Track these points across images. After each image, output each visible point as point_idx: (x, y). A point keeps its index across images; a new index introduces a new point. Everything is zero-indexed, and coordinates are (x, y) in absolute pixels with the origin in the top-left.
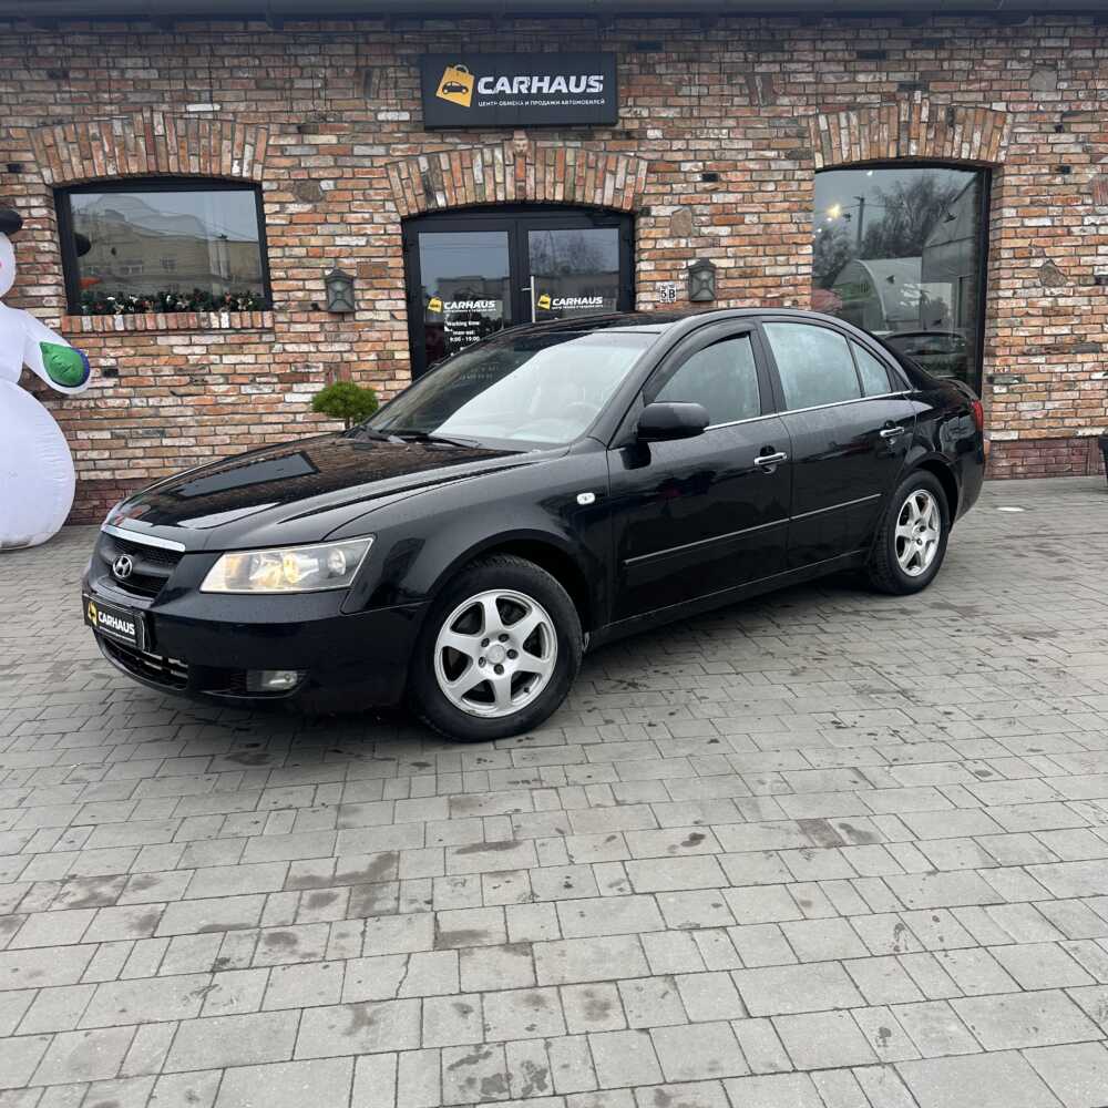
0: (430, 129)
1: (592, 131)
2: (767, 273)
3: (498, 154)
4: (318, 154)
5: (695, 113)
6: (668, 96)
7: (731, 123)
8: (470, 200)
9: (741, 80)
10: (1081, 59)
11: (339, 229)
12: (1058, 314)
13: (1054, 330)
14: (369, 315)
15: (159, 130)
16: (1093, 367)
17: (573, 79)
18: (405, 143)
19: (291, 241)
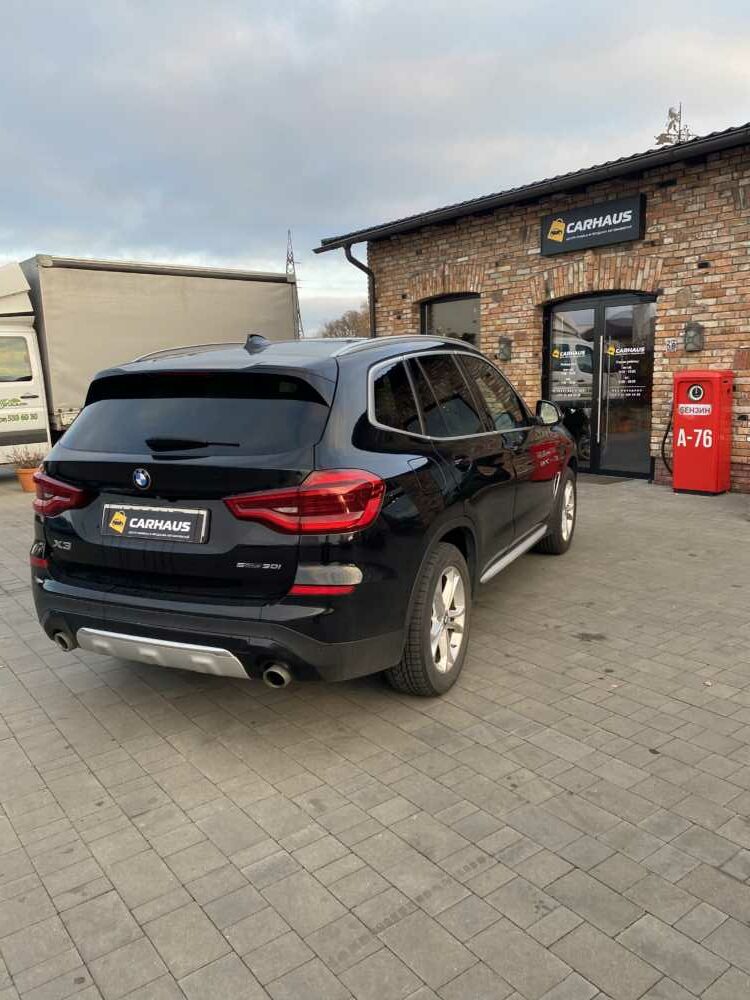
0: (549, 256)
1: (632, 245)
2: (742, 329)
3: (581, 266)
4: (504, 276)
5: (696, 223)
6: (677, 214)
7: (720, 225)
8: (567, 293)
9: (729, 194)
11: (507, 315)
14: (517, 361)
15: (447, 273)
17: (615, 215)
18: (539, 264)
19: (491, 323)
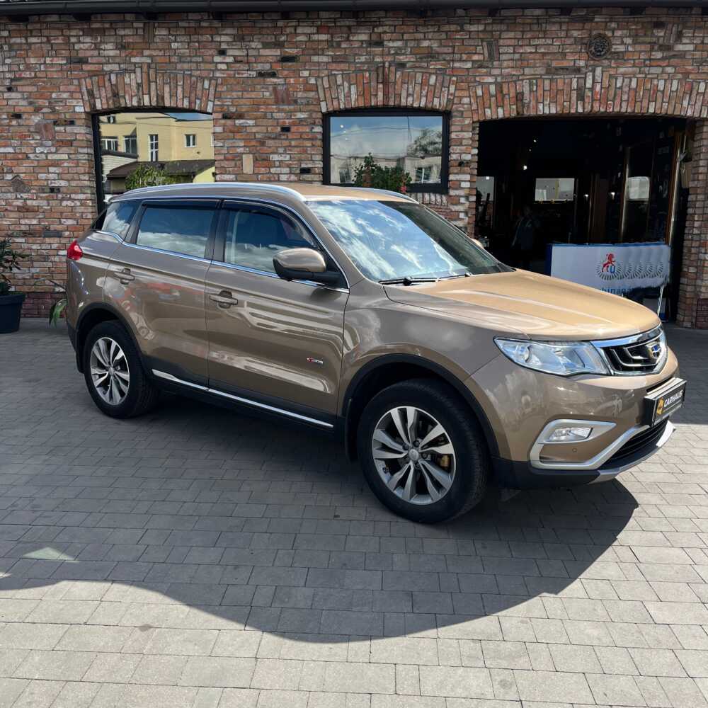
10: (18, 44)
12: (28, 210)
13: (27, 221)
16: (58, 247)
